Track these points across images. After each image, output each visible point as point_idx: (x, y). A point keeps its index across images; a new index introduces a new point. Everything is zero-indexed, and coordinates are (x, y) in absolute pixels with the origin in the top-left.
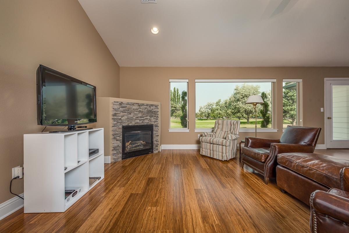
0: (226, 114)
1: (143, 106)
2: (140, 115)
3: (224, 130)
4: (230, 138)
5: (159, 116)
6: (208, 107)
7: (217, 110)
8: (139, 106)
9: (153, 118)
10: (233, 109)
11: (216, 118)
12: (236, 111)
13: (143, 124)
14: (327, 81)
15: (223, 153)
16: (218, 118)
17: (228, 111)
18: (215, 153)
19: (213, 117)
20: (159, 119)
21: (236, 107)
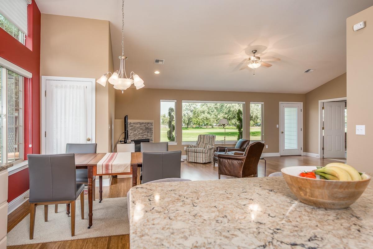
0: (217, 120)
1: (142, 125)
2: (141, 132)
3: (205, 142)
4: (208, 148)
5: (153, 132)
6: (188, 107)
7: (203, 112)
8: (141, 124)
9: (149, 134)
10: (226, 114)
11: (202, 125)
12: (229, 116)
13: (143, 139)
14: (281, 104)
15: (203, 158)
16: (205, 125)
17: (219, 116)
18: (198, 158)
19: (196, 124)
20: (153, 134)
21: (230, 110)
